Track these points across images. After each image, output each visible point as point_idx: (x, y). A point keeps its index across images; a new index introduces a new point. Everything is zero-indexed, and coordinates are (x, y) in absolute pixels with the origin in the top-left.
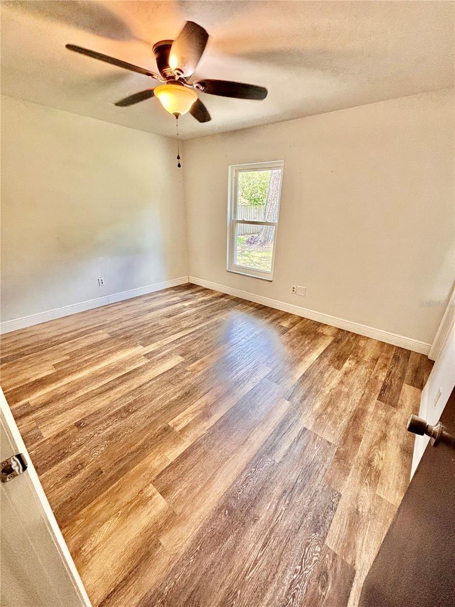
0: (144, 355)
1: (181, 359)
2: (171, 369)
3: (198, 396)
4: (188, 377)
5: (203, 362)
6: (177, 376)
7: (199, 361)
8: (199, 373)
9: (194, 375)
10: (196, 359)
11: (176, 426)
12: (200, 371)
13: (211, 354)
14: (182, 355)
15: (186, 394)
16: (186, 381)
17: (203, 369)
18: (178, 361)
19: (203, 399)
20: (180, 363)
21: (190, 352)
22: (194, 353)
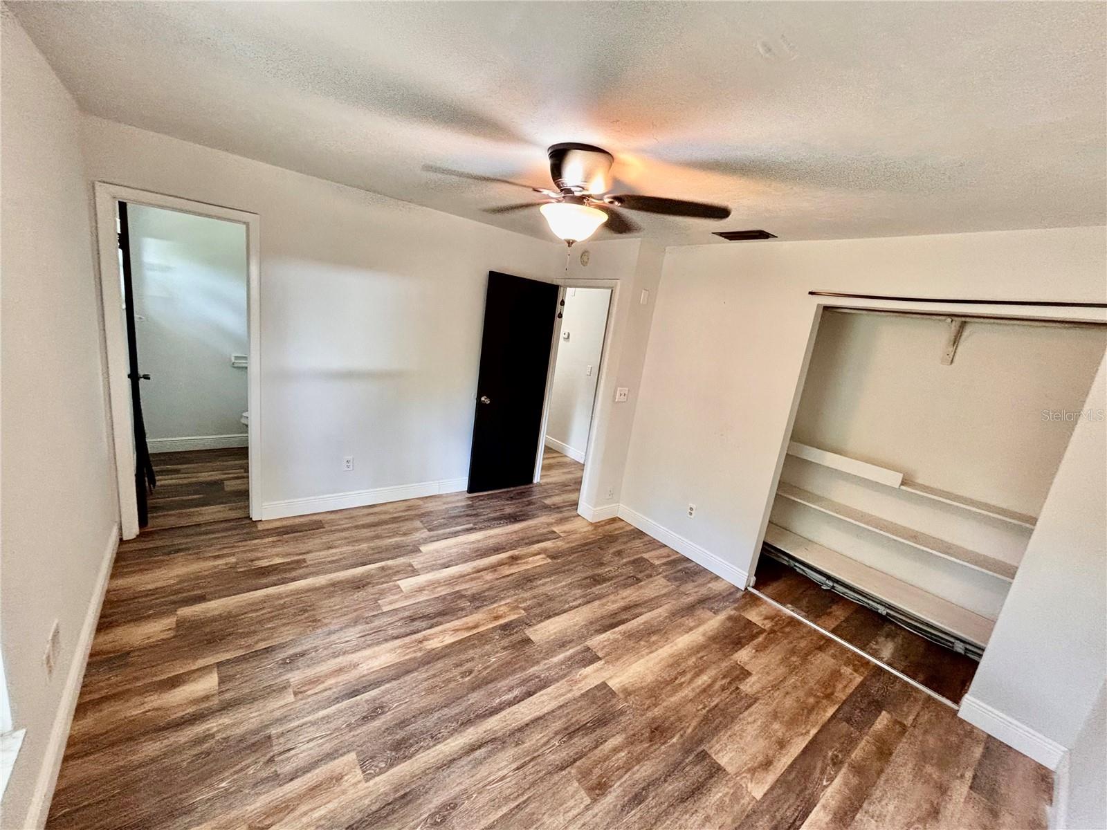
0: (599, 659)
1: (532, 633)
2: (550, 617)
3: (517, 575)
4: (525, 600)
5: (496, 618)
6: (540, 605)
7: (502, 621)
8: (508, 601)
9: (516, 601)
10: (504, 627)
11: (544, 558)
12: (506, 604)
13: (475, 631)
14: (528, 641)
15: (531, 581)
16: (528, 595)
17: (500, 606)
18: (536, 630)
19: (512, 571)
20: (534, 625)
21: (513, 646)
22: (505, 642)
